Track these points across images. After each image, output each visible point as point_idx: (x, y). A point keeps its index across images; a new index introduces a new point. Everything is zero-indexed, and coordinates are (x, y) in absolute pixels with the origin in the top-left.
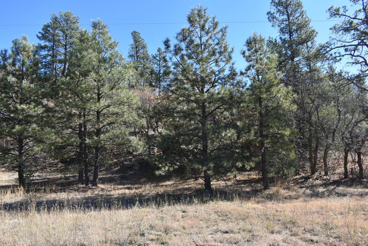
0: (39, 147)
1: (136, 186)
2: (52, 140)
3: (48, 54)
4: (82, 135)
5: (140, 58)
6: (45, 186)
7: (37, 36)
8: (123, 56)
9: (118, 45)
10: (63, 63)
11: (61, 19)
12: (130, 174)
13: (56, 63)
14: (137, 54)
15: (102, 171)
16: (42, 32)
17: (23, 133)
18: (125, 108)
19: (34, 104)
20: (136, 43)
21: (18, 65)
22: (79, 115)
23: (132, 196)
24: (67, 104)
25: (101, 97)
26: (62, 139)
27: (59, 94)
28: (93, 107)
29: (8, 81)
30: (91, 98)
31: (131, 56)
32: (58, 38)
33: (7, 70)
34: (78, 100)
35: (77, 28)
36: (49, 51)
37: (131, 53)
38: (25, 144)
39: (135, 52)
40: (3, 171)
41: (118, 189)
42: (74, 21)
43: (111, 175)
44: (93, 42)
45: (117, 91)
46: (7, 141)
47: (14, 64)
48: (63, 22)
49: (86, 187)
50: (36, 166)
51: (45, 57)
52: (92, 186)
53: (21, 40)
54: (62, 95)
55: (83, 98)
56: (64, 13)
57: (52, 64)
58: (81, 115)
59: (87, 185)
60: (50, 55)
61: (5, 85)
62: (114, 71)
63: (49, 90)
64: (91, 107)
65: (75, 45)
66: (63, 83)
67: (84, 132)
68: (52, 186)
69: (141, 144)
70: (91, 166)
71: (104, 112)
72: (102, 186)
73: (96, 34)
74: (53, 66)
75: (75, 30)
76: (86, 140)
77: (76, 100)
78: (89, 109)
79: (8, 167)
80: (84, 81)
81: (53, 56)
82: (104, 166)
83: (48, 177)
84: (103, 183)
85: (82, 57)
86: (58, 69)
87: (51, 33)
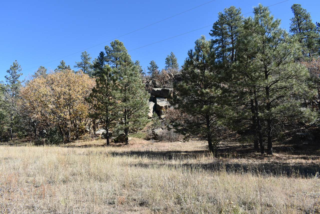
0: (221, 121)
1: (313, 157)
2: (230, 115)
3: (219, 46)
4: (254, 109)
5: (304, 30)
6: (228, 152)
7: (210, 33)
8: (287, 32)
9: (280, 22)
10: (231, 51)
11: (226, 14)
12: (304, 144)
13: (226, 52)
14: (299, 26)
15: (275, 141)
16: (213, 29)
17: (209, 111)
18: (294, 81)
19: (215, 88)
20: (297, 16)
21: (200, 59)
22: (250, 93)
23: (309, 165)
24: (240, 85)
25: (269, 74)
26: (237, 114)
27: (232, 76)
28: (262, 84)
29: (195, 73)
30: (259, 77)
31: (293, 30)
32: (225, 31)
33: (193, 64)
34: (248, 80)
35: (239, 18)
36: (219, 43)
37: (293, 27)
38: (211, 120)
39: (297, 25)
40: (197, 140)
41: (293, 158)
42: (237, 13)
43: (284, 145)
44: (257, 26)
45: (284, 66)
46: (198, 118)
47: (197, 60)
48: (228, 17)
49: (262, 155)
50: (219, 137)
51: (217, 49)
52: (267, 154)
53: (200, 40)
54: (234, 77)
55: (253, 78)
56: (228, 9)
57: (222, 54)
58: (252, 93)
59: (262, 153)
60: (221, 47)
61: (193, 76)
62: (279, 48)
63: (224, 75)
64: (260, 85)
65: (239, 33)
66: (234, 67)
67: (256, 107)
68: (233, 152)
69: (315, 115)
70: (264, 136)
71: (272, 87)
72: (277, 155)
73: (258, 19)
74: (224, 54)
75: (238, 21)
76: (258, 114)
77: (247, 80)
78: (258, 86)
79: (200, 137)
80: (252, 63)
81: (223, 47)
82: (277, 136)
83: (229, 145)
84: (278, 152)
85: (248, 42)
86: (228, 56)
87: (220, 29)
